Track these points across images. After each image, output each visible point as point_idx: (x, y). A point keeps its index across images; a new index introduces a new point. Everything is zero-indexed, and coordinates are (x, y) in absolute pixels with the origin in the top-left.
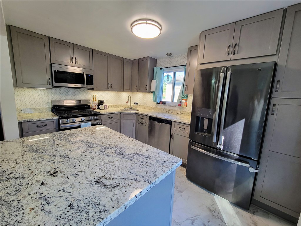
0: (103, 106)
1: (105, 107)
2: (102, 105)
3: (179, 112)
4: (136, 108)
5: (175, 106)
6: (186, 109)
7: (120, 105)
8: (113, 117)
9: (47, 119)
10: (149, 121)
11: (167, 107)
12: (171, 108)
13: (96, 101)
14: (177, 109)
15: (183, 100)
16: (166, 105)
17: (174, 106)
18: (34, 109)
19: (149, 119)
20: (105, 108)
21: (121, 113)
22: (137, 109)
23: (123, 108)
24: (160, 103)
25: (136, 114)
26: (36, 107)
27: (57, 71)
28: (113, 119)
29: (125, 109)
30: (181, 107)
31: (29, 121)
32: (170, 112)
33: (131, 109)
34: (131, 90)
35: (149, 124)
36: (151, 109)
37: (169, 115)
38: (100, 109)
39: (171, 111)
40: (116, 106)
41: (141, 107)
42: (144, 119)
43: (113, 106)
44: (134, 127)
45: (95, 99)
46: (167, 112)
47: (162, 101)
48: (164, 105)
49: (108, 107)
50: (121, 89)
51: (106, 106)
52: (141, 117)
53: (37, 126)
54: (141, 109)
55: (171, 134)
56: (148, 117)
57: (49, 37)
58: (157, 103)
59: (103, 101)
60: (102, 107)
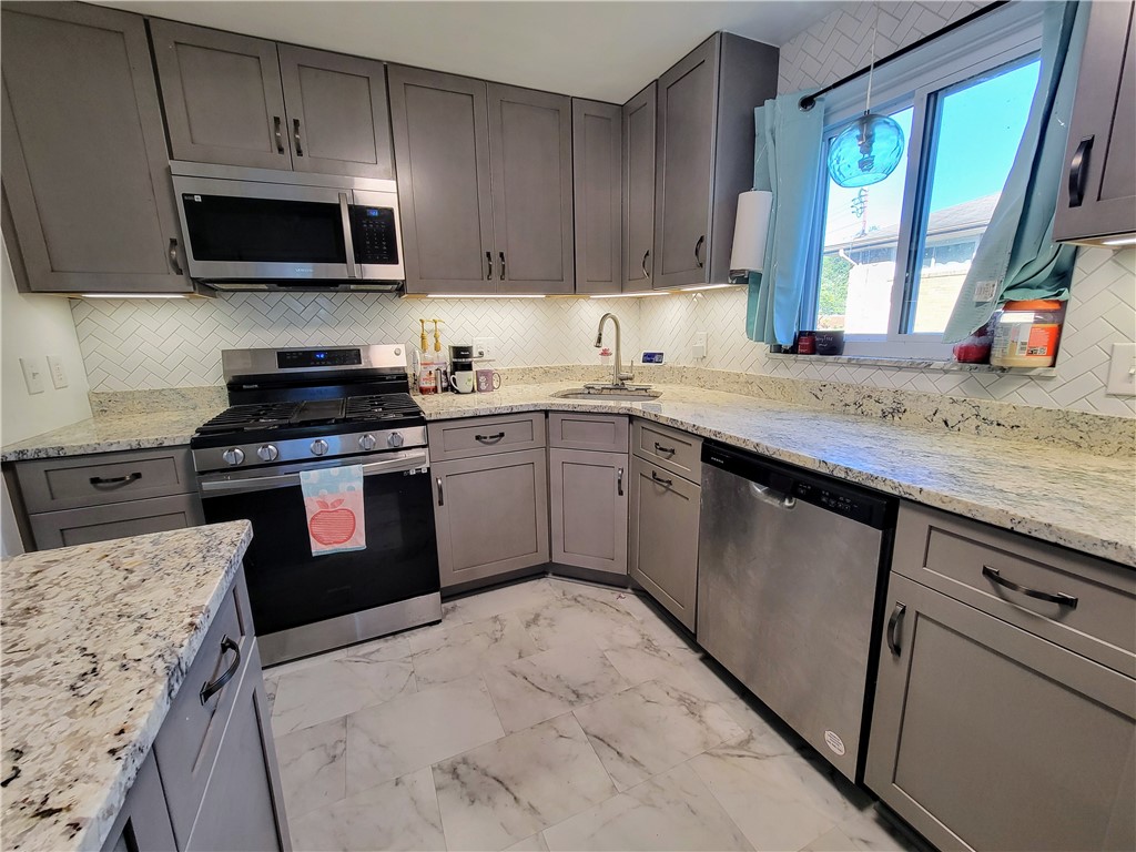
0: (470, 375)
1: (482, 379)
2: (468, 367)
3: (959, 409)
4: (644, 384)
5: (924, 367)
6: (1052, 384)
7: (567, 369)
8: (502, 435)
9: (135, 446)
10: (704, 471)
11: (851, 370)
12: (886, 382)
13: (437, 349)
14: (948, 386)
15: (1009, 305)
16: (844, 358)
17: (913, 367)
18: (160, 391)
19: (706, 457)
20: (483, 387)
21: (546, 412)
22: (655, 388)
23: (579, 386)
24: (793, 350)
25: (632, 418)
26: (166, 386)
27: (198, 199)
28: (501, 445)
29: (589, 391)
30: (982, 374)
31: (43, 455)
32: (877, 409)
33: (619, 387)
34: (620, 280)
35: (704, 495)
36: (736, 387)
37: (868, 428)
38: (458, 392)
39: (888, 404)
40: (548, 373)
41: (680, 375)
42: (673, 451)
43: (527, 375)
44: (621, 493)
45: (430, 341)
46: (855, 408)
47: (811, 334)
48: (831, 358)
49: (495, 378)
50: (565, 280)
51: (487, 374)
52: (657, 438)
53: (95, 481)
54: (676, 388)
55: (890, 609)
56: (698, 446)
57: (147, 21)
58: (778, 349)
59: (468, 349)
60: (464, 380)
